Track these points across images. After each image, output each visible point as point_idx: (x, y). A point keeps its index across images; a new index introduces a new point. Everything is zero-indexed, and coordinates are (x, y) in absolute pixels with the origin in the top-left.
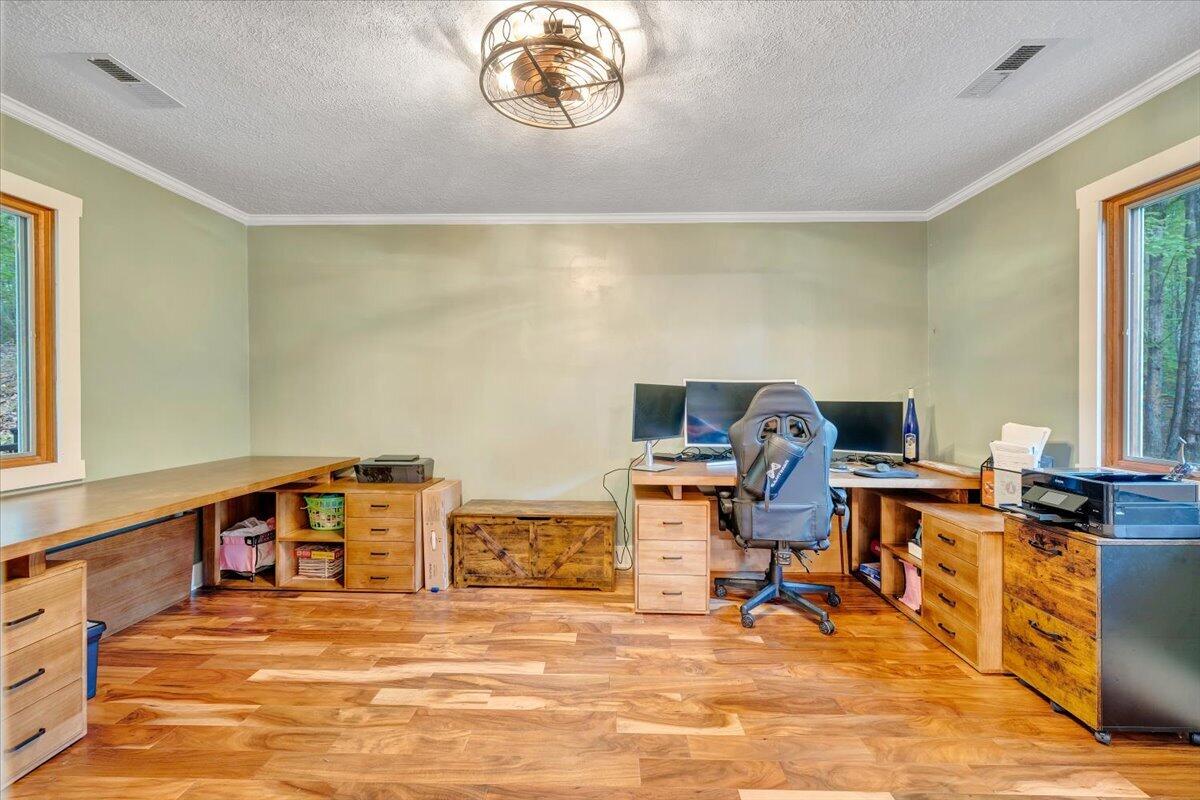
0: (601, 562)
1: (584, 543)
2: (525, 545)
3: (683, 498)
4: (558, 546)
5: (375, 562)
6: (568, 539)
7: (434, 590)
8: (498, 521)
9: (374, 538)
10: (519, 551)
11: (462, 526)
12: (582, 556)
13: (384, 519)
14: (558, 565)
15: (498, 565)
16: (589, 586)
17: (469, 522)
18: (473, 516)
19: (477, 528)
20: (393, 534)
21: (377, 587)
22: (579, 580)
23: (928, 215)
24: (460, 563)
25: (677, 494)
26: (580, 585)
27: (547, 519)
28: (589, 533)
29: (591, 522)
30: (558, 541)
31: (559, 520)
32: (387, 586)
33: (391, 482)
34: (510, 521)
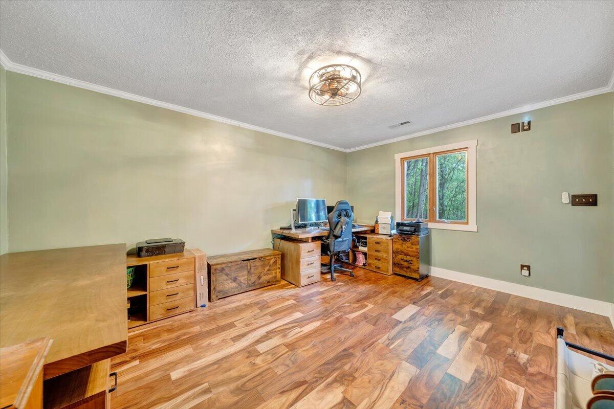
0: (276, 273)
1: (270, 266)
2: (246, 272)
3: (312, 242)
4: (260, 270)
5: (169, 300)
6: (263, 266)
7: (203, 306)
8: (233, 264)
10: (243, 276)
11: (215, 270)
12: (269, 272)
14: (259, 278)
15: (234, 285)
16: (272, 283)
17: (219, 267)
18: (221, 264)
19: (223, 269)
21: (171, 313)
22: (268, 282)
23: (348, 151)
24: (214, 289)
25: (310, 240)
26: (269, 284)
27: (256, 259)
28: (272, 262)
29: (273, 257)
30: (260, 268)
31: (260, 258)
32: (177, 311)
34: (239, 263)
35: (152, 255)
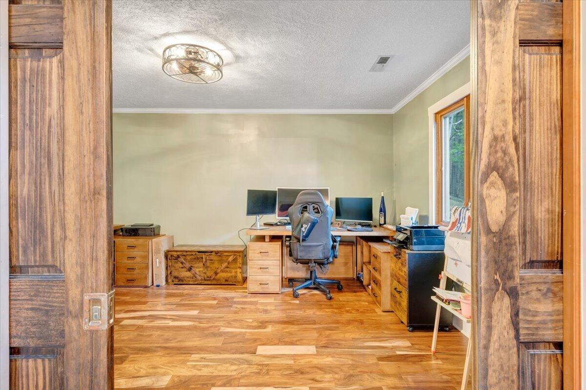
0: (236, 272)
1: (228, 263)
2: (201, 265)
3: (270, 241)
4: (216, 265)
5: (129, 273)
6: (221, 262)
7: (158, 286)
8: (188, 253)
9: (128, 262)
10: (197, 267)
11: (171, 256)
12: (228, 270)
13: (134, 253)
14: (216, 273)
15: (188, 274)
16: (231, 283)
17: (175, 254)
18: (177, 251)
19: (178, 257)
20: (138, 259)
21: (130, 284)
22: (226, 281)
23: (392, 111)
24: (171, 273)
25: (267, 239)
26: (227, 283)
27: (212, 252)
28: (231, 259)
29: (232, 254)
30: (216, 263)
31: (217, 253)
32: (135, 284)
33: (139, 236)
34: (194, 253)
35: (130, 236)
